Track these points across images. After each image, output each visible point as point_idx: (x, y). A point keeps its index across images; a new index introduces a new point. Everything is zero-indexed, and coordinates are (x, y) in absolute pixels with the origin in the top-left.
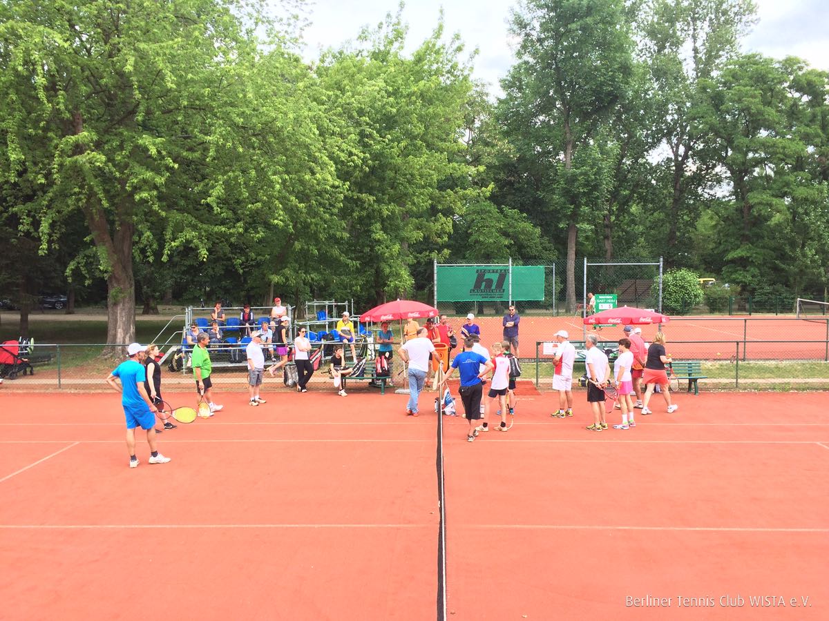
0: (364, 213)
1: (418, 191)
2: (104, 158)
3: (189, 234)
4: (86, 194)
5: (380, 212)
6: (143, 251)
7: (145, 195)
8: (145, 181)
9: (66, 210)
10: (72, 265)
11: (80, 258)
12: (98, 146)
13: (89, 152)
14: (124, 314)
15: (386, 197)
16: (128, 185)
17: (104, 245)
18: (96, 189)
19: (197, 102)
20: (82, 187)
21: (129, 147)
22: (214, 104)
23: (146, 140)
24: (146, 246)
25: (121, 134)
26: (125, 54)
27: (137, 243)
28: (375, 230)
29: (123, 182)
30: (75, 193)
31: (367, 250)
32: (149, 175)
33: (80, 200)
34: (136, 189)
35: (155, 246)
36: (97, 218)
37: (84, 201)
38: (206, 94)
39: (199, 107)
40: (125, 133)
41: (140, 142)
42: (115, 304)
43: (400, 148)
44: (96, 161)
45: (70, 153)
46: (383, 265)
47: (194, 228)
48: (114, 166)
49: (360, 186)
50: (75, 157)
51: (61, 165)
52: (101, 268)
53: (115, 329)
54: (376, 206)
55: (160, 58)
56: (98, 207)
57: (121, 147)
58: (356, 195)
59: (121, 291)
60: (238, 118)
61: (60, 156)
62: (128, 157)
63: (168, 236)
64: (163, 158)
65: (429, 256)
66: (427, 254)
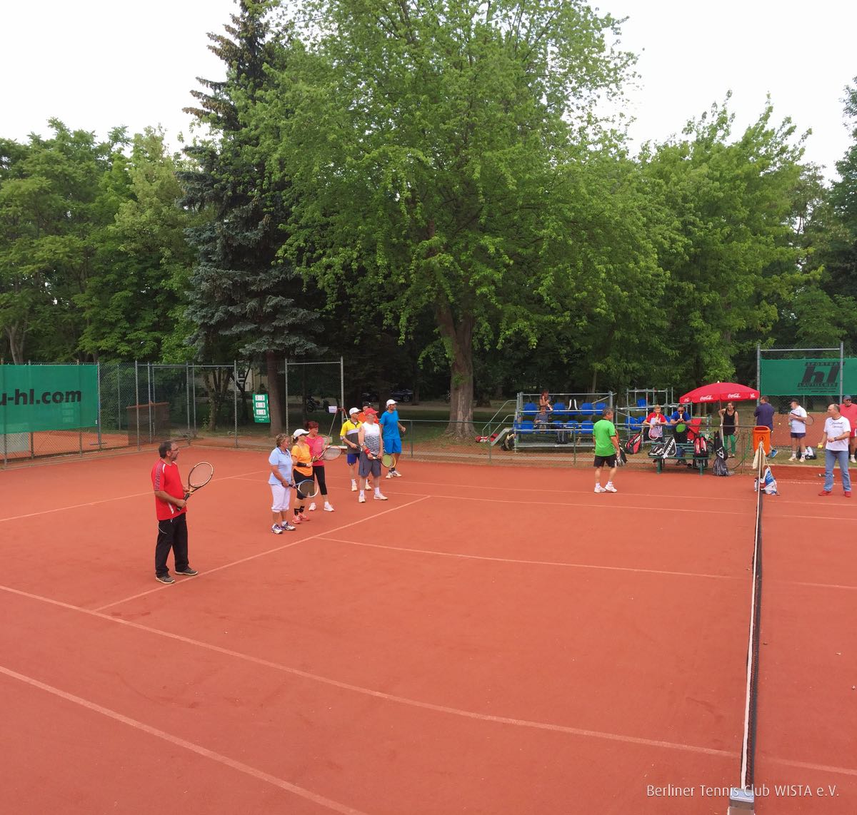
0: (685, 302)
1: (742, 277)
2: (451, 259)
3: (522, 324)
4: (436, 291)
5: (701, 300)
6: (481, 341)
7: (484, 290)
8: (485, 277)
9: (420, 306)
10: (423, 354)
11: (430, 349)
12: (447, 248)
13: (440, 254)
14: (463, 398)
15: (708, 286)
16: (471, 281)
17: (449, 336)
18: (444, 286)
19: (533, 202)
20: (433, 285)
21: (472, 247)
22: (548, 202)
23: (487, 240)
24: (484, 336)
25: (467, 236)
26: (473, 163)
27: (477, 333)
28: (694, 318)
29: (467, 279)
30: (428, 291)
31: (687, 339)
32: (489, 271)
33: (431, 296)
34: (478, 284)
35: (491, 337)
36: (444, 312)
37: (434, 297)
38: (540, 192)
39: (535, 206)
40: (470, 235)
41: (482, 242)
42: (457, 389)
43: (722, 234)
44: (445, 262)
45: (424, 256)
46: (703, 354)
47: (527, 318)
48: (460, 266)
49: (682, 275)
50: (429, 259)
51: (418, 267)
52: (447, 356)
53: (456, 412)
54: (696, 294)
55: (503, 164)
56: (446, 302)
57: (466, 248)
58: (676, 284)
59: (461, 378)
60: (569, 213)
61: (417, 259)
62: (472, 257)
63: (503, 326)
64: (500, 256)
65: (752, 345)
66: (751, 343)
